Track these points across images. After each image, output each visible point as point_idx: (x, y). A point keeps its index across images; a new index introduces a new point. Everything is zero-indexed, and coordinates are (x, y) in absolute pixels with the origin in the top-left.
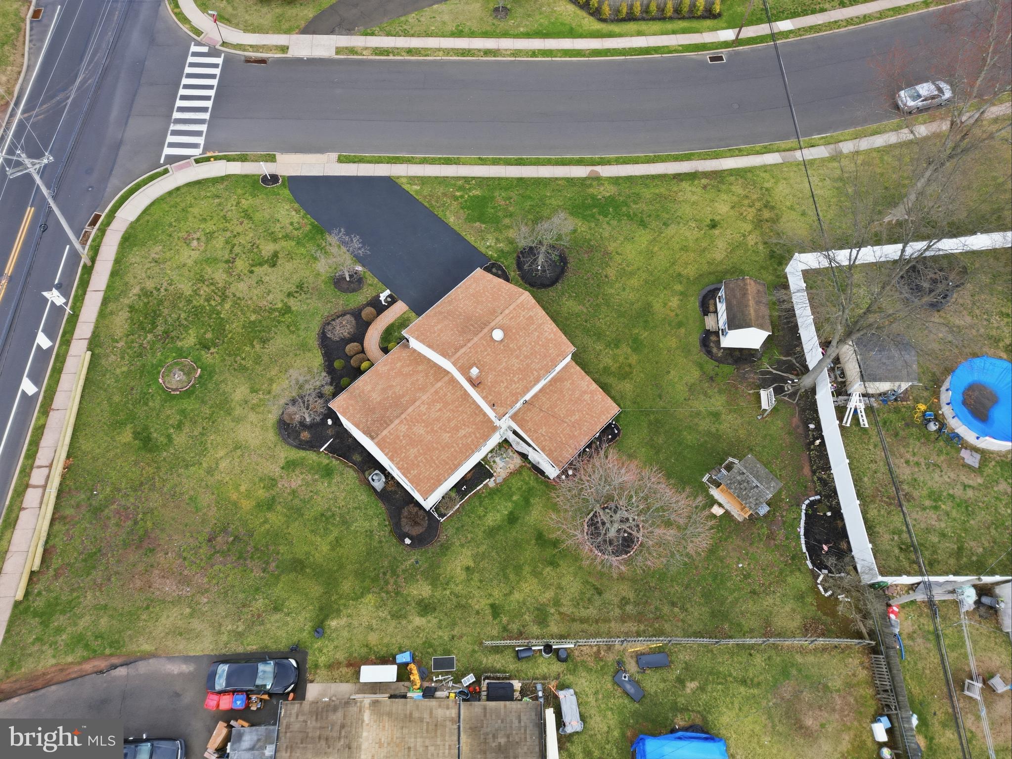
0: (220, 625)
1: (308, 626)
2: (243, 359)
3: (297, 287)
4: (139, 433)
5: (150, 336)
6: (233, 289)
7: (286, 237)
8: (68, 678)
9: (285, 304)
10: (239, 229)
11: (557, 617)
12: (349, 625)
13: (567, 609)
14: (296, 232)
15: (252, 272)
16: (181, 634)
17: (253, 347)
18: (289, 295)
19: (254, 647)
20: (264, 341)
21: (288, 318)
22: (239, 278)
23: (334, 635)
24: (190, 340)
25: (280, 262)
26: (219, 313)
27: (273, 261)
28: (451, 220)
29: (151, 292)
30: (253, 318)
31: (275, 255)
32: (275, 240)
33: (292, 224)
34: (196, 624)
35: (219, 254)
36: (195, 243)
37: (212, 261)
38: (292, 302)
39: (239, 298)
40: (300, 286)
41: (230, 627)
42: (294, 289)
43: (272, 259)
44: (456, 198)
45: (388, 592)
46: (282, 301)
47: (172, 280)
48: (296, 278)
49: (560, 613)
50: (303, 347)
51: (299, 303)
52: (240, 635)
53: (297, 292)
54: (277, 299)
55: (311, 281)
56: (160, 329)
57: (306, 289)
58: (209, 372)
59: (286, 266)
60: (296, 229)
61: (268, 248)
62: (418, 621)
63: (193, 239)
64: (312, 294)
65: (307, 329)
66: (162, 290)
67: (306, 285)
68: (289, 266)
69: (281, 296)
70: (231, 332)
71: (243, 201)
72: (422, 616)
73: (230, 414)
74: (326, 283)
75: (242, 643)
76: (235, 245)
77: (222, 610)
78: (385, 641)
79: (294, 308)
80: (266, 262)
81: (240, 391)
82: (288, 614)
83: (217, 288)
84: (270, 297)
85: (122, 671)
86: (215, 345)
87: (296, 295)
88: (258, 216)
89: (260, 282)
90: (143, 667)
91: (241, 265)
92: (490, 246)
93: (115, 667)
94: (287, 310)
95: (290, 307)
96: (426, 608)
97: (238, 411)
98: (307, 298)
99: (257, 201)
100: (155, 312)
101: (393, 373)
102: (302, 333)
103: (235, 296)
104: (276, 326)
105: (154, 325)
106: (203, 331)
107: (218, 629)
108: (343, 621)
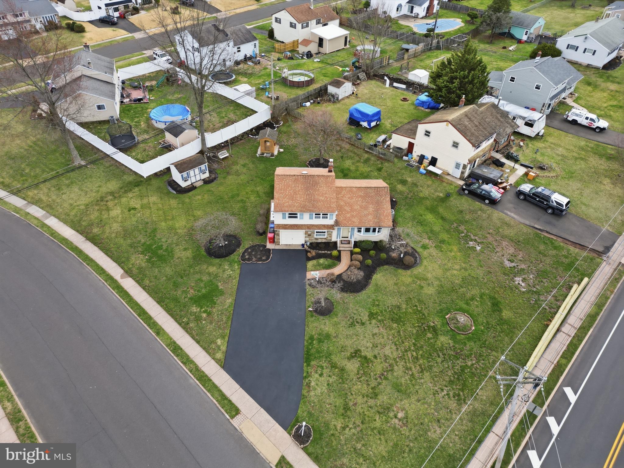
0: (488, 218)
1: (452, 199)
2: (416, 306)
3: (355, 325)
4: (498, 311)
5: (469, 363)
6: (395, 354)
7: (334, 366)
8: (563, 240)
9: (370, 320)
10: (360, 400)
11: (362, 158)
12: (436, 191)
13: (357, 159)
14: (325, 365)
15: (375, 357)
16: (506, 223)
17: (406, 309)
18: (363, 324)
19: (477, 203)
20: (399, 307)
21: (375, 310)
22: (386, 358)
23: (443, 191)
24: (444, 340)
25: (352, 351)
26: (415, 345)
27: (356, 354)
28: (229, 301)
29: (454, 397)
30: (395, 325)
31: (351, 357)
32: (342, 370)
33: (321, 375)
34: (499, 224)
35: (389, 389)
36: (400, 415)
37: (397, 388)
38: (365, 318)
39: (396, 345)
40: (352, 325)
41: (484, 215)
42: (358, 326)
43: (355, 356)
44: (209, 314)
45: (414, 194)
46: (370, 323)
47: (434, 394)
48: (351, 331)
49: (360, 158)
50: (378, 288)
51: (362, 314)
52: (480, 210)
53: (357, 322)
54: (373, 327)
55: (344, 322)
56: (460, 362)
57: (351, 320)
58: (442, 313)
59: (350, 344)
60: (322, 367)
61: (352, 366)
62: (409, 180)
63: (400, 420)
64: (350, 315)
65: (369, 297)
66: (445, 392)
67: (349, 323)
68: (349, 343)
69: (369, 327)
70: (415, 327)
71: (339, 426)
72: (407, 180)
73: (441, 285)
74: (337, 315)
75: (481, 207)
76: (372, 388)
77: (485, 224)
78: (426, 180)
79: (367, 314)
80: (361, 357)
81: (429, 291)
82: (458, 207)
83: (406, 362)
84: (376, 331)
85: (536, 226)
86: (429, 327)
87: (359, 321)
88: (339, 402)
89: (375, 346)
90: (527, 222)
91: (378, 367)
92: (232, 270)
93: (539, 229)
94: (372, 316)
95: (369, 316)
96: (404, 182)
97: (436, 283)
98: (355, 314)
99: (328, 417)
100: (458, 379)
101: (354, 214)
102: (373, 297)
103: (397, 349)
104: (385, 311)
105: (463, 369)
106: (432, 341)
107: (489, 217)
108: (437, 194)
